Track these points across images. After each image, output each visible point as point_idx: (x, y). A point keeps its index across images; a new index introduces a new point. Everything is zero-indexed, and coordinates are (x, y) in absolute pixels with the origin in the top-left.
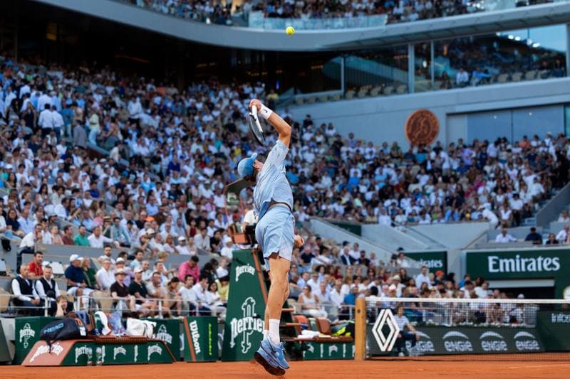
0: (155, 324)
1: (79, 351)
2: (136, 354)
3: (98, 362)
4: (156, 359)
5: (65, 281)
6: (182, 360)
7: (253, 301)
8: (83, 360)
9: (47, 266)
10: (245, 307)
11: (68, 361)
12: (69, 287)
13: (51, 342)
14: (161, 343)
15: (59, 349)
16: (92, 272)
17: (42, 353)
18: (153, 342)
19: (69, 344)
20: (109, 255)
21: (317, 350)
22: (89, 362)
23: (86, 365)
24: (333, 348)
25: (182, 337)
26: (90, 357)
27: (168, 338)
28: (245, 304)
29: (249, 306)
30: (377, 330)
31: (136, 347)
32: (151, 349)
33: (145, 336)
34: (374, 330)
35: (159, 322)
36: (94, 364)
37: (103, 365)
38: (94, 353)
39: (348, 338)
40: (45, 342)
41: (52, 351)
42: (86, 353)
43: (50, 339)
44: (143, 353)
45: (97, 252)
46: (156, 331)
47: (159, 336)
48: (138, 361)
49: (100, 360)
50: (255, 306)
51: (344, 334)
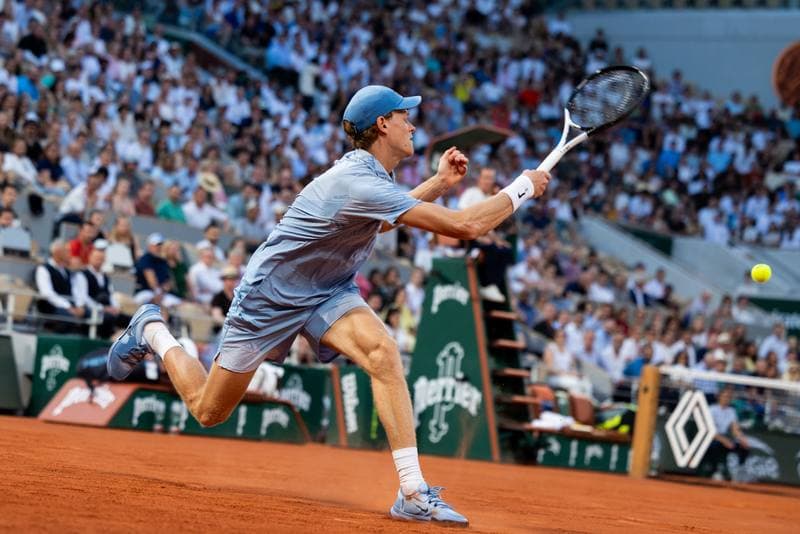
0: (281, 372)
1: (141, 405)
2: (242, 421)
3: (174, 428)
4: (276, 433)
5: (130, 279)
6: (323, 441)
7: (459, 350)
8: (148, 421)
9: (103, 250)
10: (444, 359)
11: (121, 420)
12: (137, 291)
13: (95, 382)
14: (287, 407)
15: (107, 397)
16: (182, 268)
17: (76, 401)
18: (273, 404)
19: (126, 391)
20: (214, 242)
21: (565, 451)
22: (158, 427)
23: (150, 430)
24: (594, 451)
25: (327, 402)
26: (160, 418)
27: (303, 400)
28: (445, 353)
29: (451, 359)
30: (674, 426)
31: (243, 410)
32: (269, 416)
33: (261, 392)
34: (669, 427)
35: (289, 370)
36: (165, 431)
37: (182, 433)
38: (168, 412)
39: (621, 436)
40: (82, 383)
41: (96, 400)
42: (154, 409)
43: (94, 378)
44: (254, 420)
45: (196, 235)
46: (281, 384)
47: (286, 395)
48: (244, 434)
49: (178, 424)
50: (463, 360)
51: (616, 428)
